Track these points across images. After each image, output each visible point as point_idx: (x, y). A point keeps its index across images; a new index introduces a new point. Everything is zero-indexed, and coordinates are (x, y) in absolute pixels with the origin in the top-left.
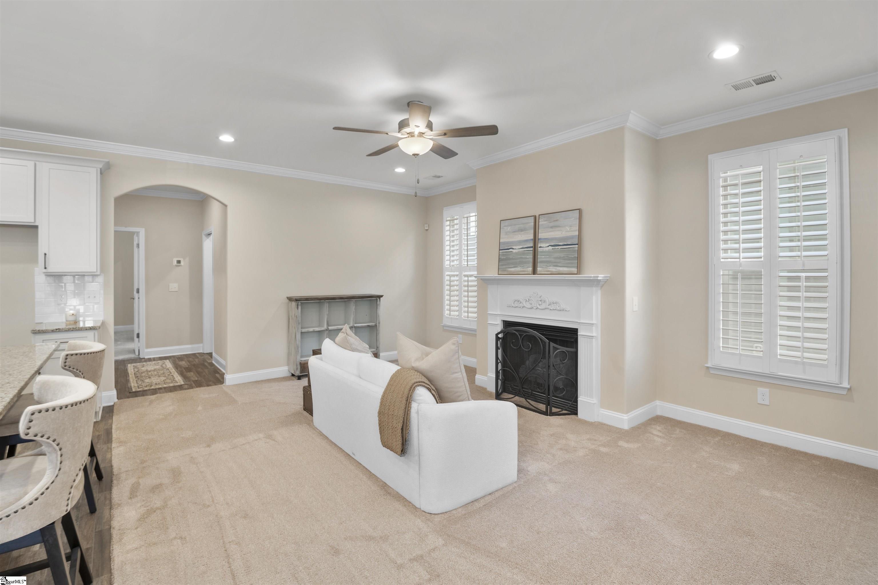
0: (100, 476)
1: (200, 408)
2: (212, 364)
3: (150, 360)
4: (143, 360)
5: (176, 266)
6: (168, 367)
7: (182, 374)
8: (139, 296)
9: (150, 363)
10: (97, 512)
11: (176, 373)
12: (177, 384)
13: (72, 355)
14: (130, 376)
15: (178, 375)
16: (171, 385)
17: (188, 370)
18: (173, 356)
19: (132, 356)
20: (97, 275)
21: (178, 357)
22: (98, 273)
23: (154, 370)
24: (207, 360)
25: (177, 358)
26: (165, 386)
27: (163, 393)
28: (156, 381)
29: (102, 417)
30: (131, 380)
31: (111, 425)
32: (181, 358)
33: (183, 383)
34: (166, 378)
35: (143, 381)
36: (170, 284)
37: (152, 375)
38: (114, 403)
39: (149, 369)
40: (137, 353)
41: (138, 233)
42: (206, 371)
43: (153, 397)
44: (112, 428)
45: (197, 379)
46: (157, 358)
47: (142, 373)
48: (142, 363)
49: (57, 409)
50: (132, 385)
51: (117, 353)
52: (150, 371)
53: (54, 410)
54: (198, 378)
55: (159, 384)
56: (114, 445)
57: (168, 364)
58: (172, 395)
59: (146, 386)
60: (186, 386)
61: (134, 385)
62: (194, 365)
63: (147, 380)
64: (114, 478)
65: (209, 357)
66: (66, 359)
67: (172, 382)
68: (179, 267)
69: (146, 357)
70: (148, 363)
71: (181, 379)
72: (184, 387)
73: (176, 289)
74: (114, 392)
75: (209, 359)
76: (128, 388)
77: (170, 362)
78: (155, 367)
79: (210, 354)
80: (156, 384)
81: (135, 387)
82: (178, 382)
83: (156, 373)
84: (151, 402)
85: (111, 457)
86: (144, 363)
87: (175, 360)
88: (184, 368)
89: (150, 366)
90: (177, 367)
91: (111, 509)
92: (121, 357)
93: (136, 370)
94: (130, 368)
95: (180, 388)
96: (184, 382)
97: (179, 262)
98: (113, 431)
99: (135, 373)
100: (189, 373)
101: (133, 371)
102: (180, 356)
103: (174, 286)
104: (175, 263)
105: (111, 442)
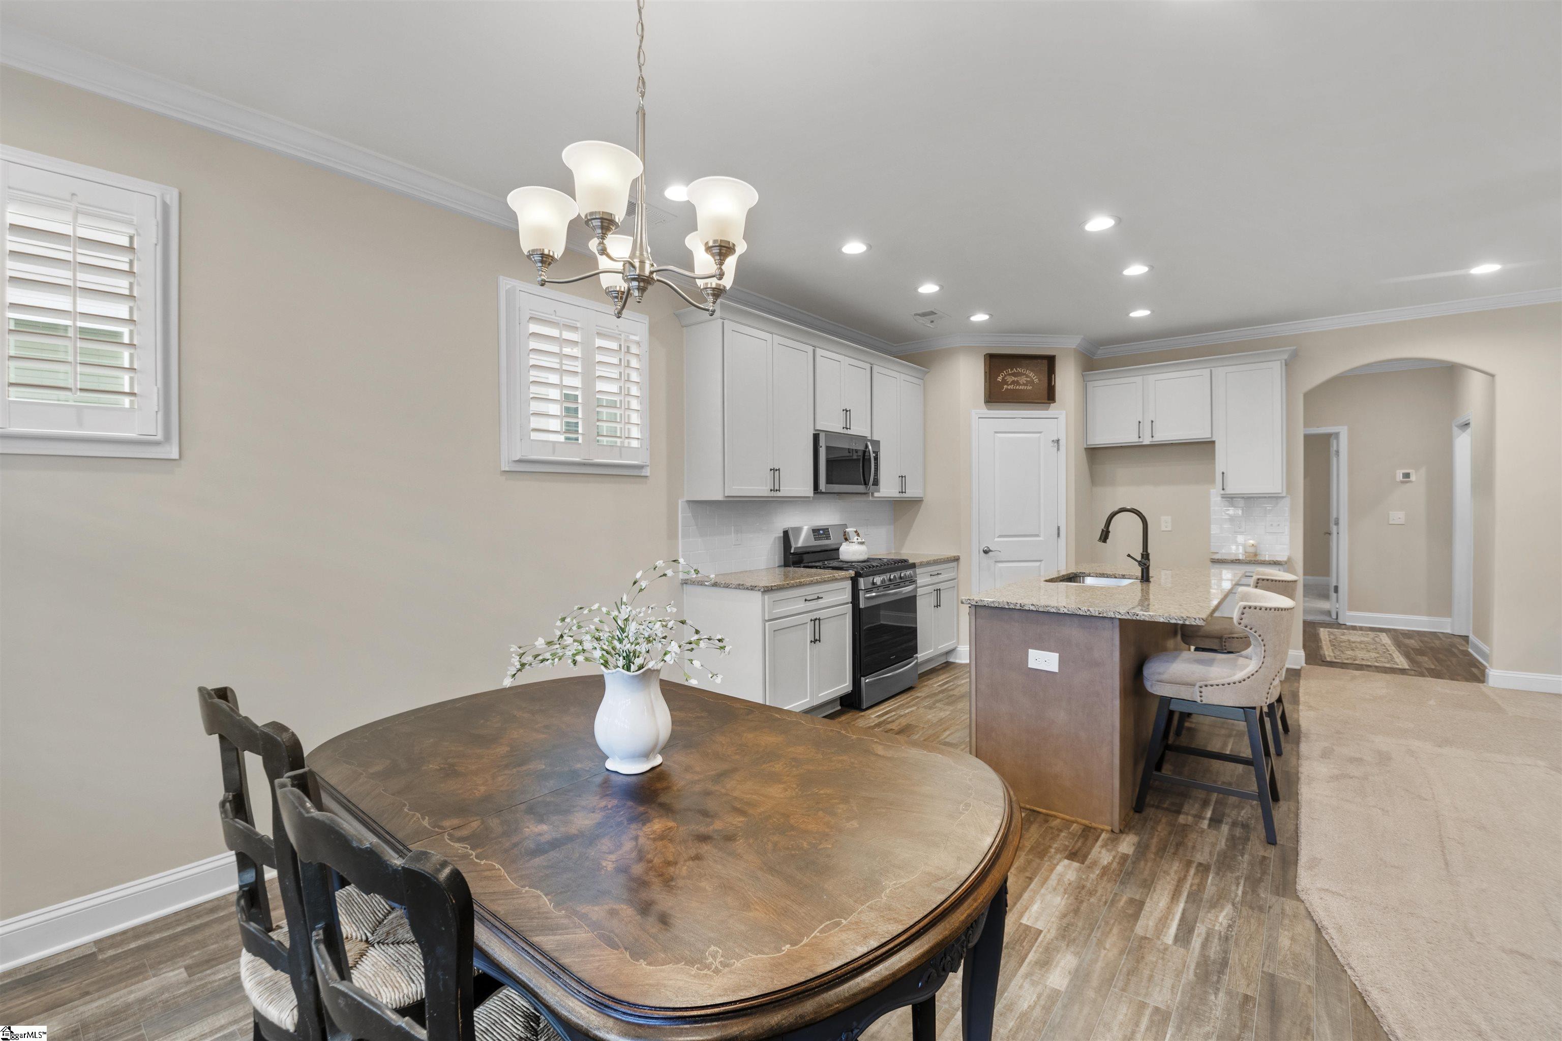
0: (1286, 729)
1: (1432, 702)
2: (1467, 654)
3: (1354, 628)
4: (1344, 627)
5: (1402, 482)
6: (1384, 642)
7: (1407, 656)
8: (1338, 529)
9: (1355, 632)
10: (1283, 756)
11: (1397, 653)
12: (1397, 666)
13: (1263, 580)
14: (1324, 642)
15: (1400, 655)
16: (1388, 665)
17: (1420, 652)
18: (1395, 630)
19: (1326, 619)
20: (1283, 497)
21: (1402, 632)
22: (1284, 494)
23: (1361, 642)
24: (1458, 646)
25: (1401, 634)
26: (1377, 664)
27: (1373, 671)
28: (1361, 656)
29: (1286, 678)
30: (1325, 647)
31: (1298, 688)
32: (1409, 634)
33: (1407, 667)
34: (1378, 655)
35: (1342, 651)
36: (1391, 512)
37: (1357, 648)
38: (1302, 668)
39: (1352, 640)
40: (1334, 616)
41: (1337, 435)
42: (1454, 660)
43: (1357, 673)
44: (1298, 692)
45: (1433, 667)
46: (1366, 627)
47: (1341, 642)
48: (1342, 631)
49: (1263, 609)
50: (1326, 653)
51: (1306, 611)
52: (1354, 642)
53: (1260, 609)
54: (1436, 666)
55: (1367, 660)
56: (1301, 707)
57: (1385, 639)
58: (1388, 677)
59: (1348, 659)
60: (1413, 672)
61: (1328, 653)
62: (1432, 649)
63: (1349, 653)
64: (1302, 735)
65: (1464, 643)
66: (1257, 583)
67: (1388, 662)
68: (1408, 484)
69: (1348, 624)
70: (1351, 631)
71: (1405, 662)
72: (1410, 673)
73: (1402, 521)
74: (1302, 653)
75: (1464, 645)
76: (1321, 656)
77: (1388, 637)
78: (1363, 639)
79: (1466, 638)
80: (1363, 659)
81: (1329, 656)
82: (1399, 664)
83: (1363, 646)
84: (1353, 678)
85: (1298, 718)
86: (1345, 631)
87: (1399, 637)
88: (1413, 649)
89: (1355, 637)
90: (1399, 645)
91: (1298, 759)
92: (1310, 618)
93: (1332, 637)
94: (1323, 633)
95: (1403, 671)
96: (1409, 666)
97: (1407, 475)
98: (1301, 695)
99: (1330, 640)
100: (1419, 657)
101: (1327, 637)
102: (1407, 632)
103: (1398, 516)
104: (1399, 477)
105: (1298, 705)
